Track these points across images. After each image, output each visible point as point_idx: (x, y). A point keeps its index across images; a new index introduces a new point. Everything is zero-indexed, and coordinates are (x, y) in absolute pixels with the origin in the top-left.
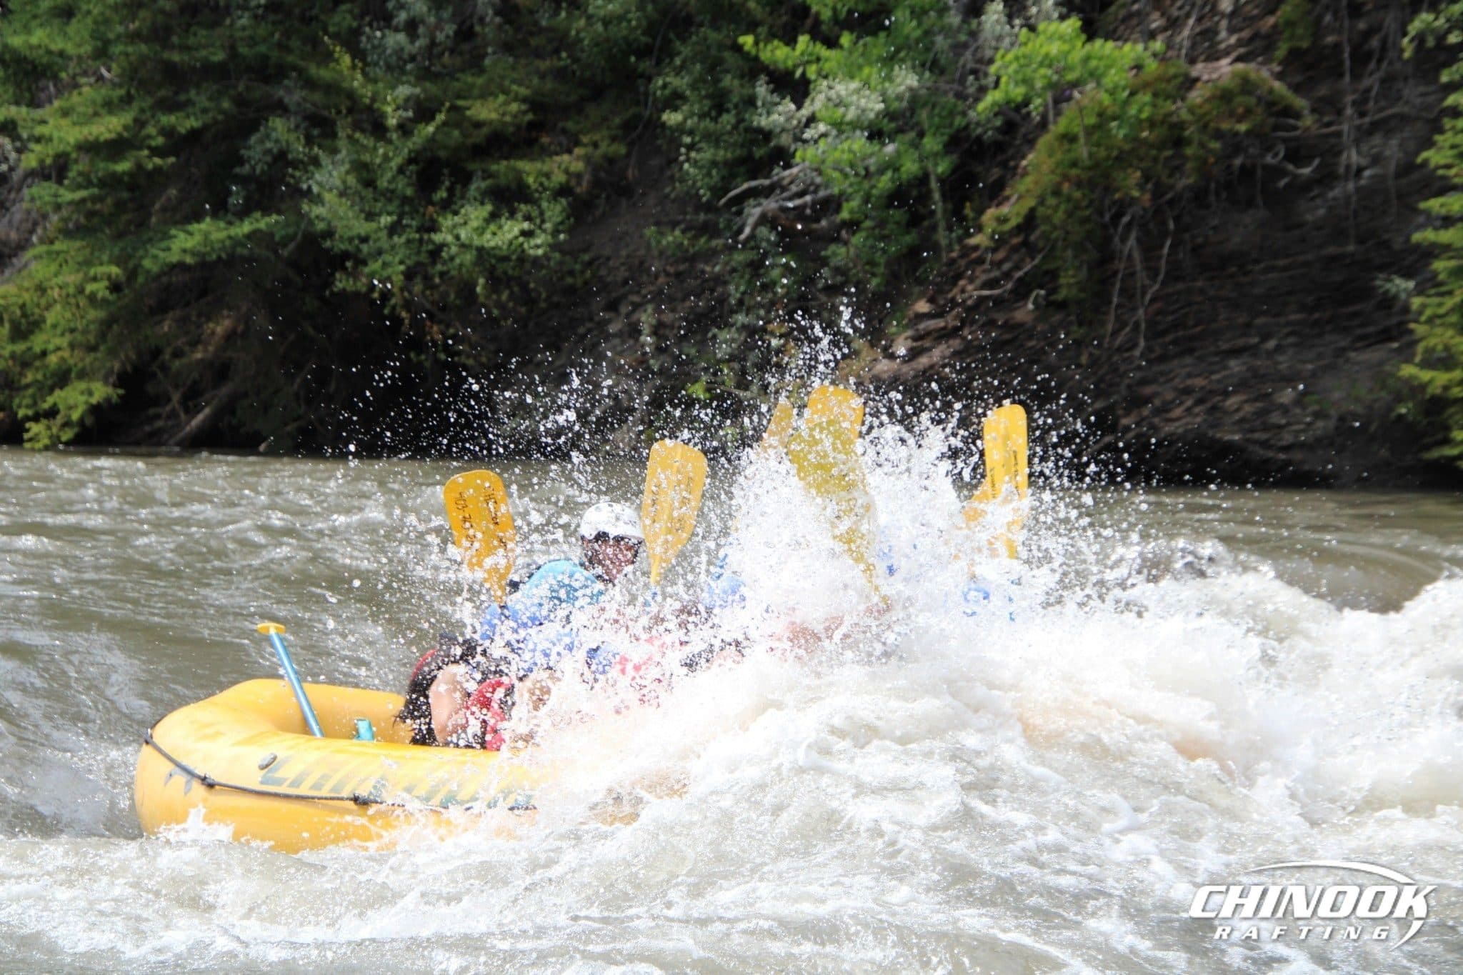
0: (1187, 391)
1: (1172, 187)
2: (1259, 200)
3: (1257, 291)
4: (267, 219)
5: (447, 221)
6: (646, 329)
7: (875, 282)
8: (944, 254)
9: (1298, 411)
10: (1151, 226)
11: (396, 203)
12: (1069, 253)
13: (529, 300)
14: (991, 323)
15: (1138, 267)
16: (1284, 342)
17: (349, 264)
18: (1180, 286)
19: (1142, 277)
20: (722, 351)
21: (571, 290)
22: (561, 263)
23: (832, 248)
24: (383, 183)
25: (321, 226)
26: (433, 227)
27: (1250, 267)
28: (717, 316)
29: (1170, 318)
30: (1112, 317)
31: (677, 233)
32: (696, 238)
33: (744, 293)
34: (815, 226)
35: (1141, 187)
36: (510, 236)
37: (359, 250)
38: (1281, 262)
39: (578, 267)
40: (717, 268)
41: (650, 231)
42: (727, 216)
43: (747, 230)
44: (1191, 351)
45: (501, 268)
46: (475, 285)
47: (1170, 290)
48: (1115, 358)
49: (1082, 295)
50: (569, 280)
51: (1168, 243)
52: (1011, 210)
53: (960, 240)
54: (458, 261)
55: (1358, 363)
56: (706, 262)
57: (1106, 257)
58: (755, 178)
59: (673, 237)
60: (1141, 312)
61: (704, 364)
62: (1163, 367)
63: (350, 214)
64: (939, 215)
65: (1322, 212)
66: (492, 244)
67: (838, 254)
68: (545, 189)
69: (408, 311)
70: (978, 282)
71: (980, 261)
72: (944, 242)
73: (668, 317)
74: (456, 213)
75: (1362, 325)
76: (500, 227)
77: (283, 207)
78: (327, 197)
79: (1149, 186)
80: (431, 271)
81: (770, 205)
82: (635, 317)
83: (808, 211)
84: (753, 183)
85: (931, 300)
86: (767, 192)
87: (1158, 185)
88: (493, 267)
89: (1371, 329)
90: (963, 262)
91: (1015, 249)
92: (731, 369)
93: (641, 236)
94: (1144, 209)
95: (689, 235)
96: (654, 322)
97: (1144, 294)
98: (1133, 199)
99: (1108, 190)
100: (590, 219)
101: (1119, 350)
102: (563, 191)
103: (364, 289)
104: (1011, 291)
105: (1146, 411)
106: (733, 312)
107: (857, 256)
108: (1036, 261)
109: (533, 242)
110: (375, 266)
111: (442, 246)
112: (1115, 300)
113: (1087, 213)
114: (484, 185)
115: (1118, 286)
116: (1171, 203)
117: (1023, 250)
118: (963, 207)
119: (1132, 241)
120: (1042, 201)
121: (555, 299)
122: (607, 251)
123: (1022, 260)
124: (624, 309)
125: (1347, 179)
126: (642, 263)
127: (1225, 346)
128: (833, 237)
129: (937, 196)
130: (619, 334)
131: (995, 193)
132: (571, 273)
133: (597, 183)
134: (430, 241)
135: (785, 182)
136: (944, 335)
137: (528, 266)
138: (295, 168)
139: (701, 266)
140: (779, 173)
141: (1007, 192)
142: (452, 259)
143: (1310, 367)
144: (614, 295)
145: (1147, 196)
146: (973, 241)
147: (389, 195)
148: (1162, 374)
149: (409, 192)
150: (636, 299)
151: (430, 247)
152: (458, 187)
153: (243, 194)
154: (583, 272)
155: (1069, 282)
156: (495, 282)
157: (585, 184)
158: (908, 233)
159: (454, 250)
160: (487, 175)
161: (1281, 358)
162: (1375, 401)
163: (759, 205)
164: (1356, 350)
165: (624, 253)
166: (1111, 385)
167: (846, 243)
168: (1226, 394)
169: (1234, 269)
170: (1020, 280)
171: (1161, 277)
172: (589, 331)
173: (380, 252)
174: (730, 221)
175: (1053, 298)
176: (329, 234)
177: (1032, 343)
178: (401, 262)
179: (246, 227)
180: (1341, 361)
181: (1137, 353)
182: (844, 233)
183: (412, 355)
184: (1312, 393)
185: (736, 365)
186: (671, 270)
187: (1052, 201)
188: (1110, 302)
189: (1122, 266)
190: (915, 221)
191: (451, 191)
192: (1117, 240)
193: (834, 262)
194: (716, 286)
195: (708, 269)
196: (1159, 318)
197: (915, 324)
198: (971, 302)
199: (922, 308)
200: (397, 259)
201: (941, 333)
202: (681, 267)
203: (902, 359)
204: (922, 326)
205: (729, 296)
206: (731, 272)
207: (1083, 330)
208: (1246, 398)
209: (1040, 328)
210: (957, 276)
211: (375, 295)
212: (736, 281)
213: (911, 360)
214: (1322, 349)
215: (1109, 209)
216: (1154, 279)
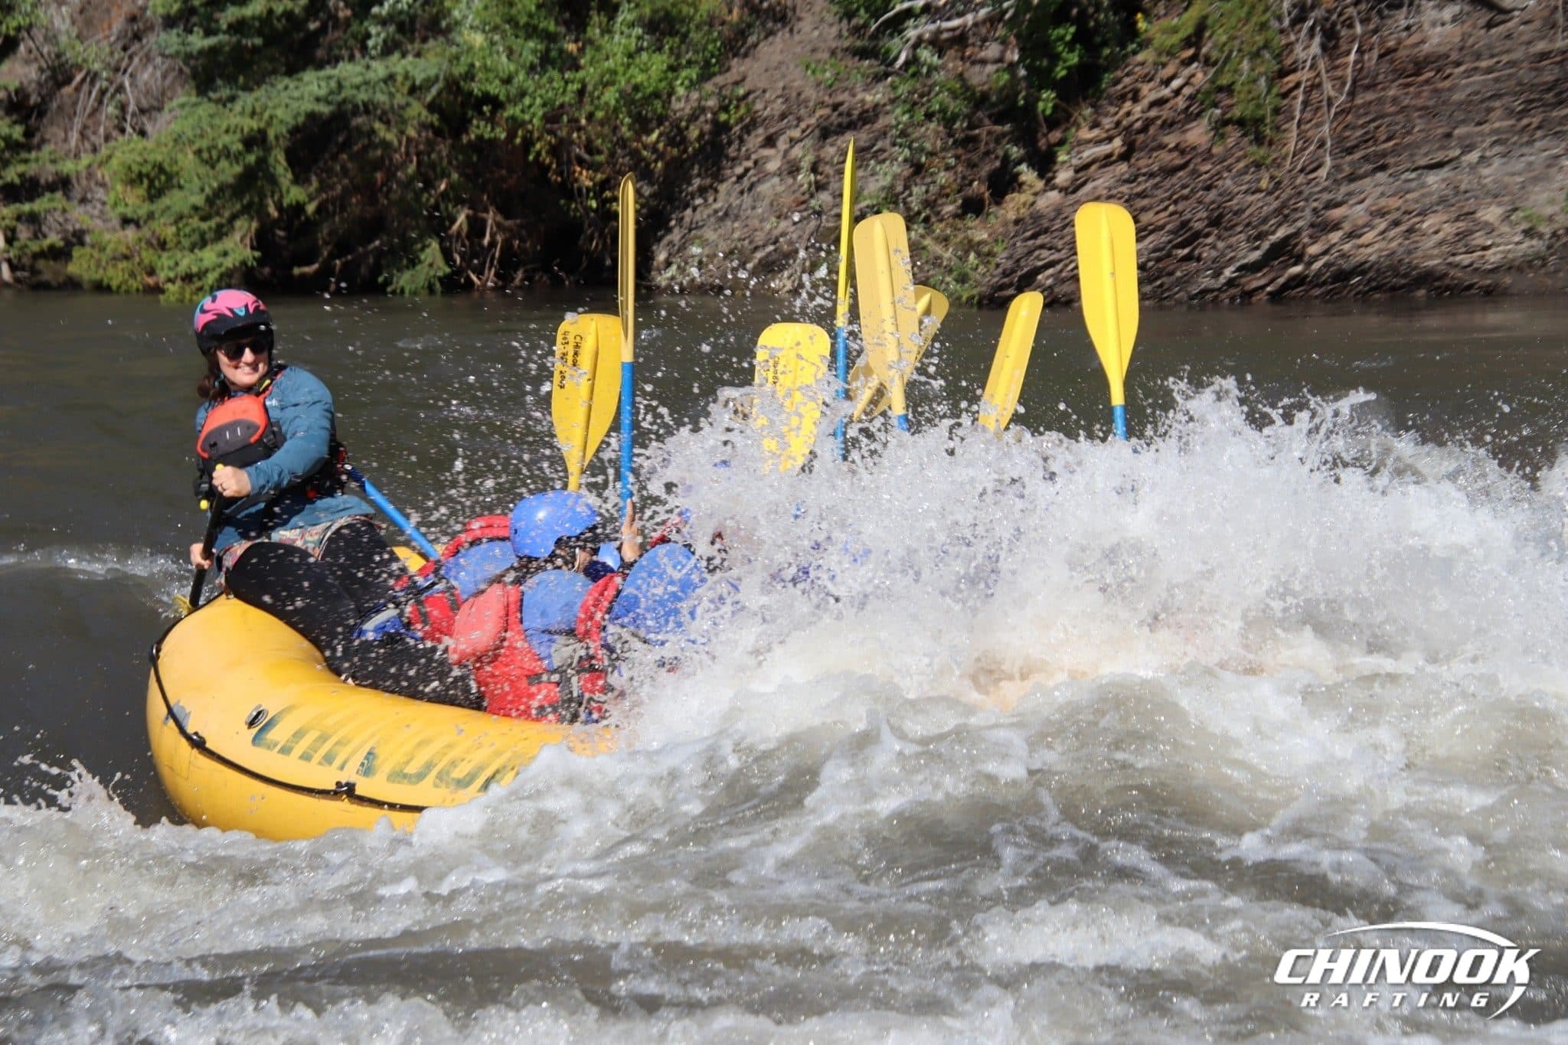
0: (1382, 213)
3: (1458, 97)
4: (404, 62)
5: (589, 58)
6: (805, 166)
9: (1505, 228)
10: (1336, 28)
11: (538, 39)
12: (1246, 64)
14: (1162, 147)
15: (1324, 77)
16: (1489, 153)
17: (487, 109)
18: (1370, 96)
19: (1327, 88)
24: (524, 18)
25: (460, 69)
26: (574, 67)
27: (1448, 71)
28: (878, 149)
29: (1360, 132)
30: (1294, 134)
36: (657, 71)
37: (498, 96)
38: (1483, 64)
43: (904, 56)
44: (1383, 168)
45: (647, 106)
46: (621, 125)
47: (1358, 102)
48: (1298, 181)
49: (1261, 111)
51: (1355, 48)
52: (1181, 17)
54: (603, 100)
57: (1287, 66)
60: (1326, 128)
62: (1353, 186)
65: (1530, 3)
66: (638, 81)
69: (554, 156)
70: (1145, 102)
71: (1148, 79)
73: (827, 153)
74: (599, 49)
76: (646, 62)
77: (424, 48)
80: (577, 112)
85: (1095, 125)
90: (1129, 80)
91: (1186, 63)
94: (1328, 10)
96: (812, 157)
97: (1330, 104)
100: (742, 49)
101: (1302, 171)
102: (710, 21)
103: (504, 137)
104: (1181, 112)
105: (1335, 237)
108: (1210, 75)
111: (586, 85)
112: (1297, 115)
113: (1264, 17)
114: (630, 17)
115: (1300, 99)
116: (1358, 3)
117: (1195, 63)
119: (1315, 47)
123: (1194, 74)
126: (799, 95)
127: (1423, 162)
130: (778, 173)
134: (575, 80)
136: (1108, 163)
142: (598, 98)
143: (1519, 180)
144: (772, 130)
146: (1141, 55)
147: (530, 30)
148: (1350, 194)
149: (552, 26)
151: (576, 86)
152: (605, 21)
153: (382, 35)
155: (1248, 96)
161: (1485, 172)
163: (918, 26)
165: (780, 84)
166: (1296, 210)
168: (1423, 213)
169: (1430, 74)
170: (1191, 98)
171: (1348, 87)
173: (520, 95)
174: (887, 46)
175: (1230, 115)
176: (470, 75)
177: (1208, 167)
178: (543, 105)
179: (382, 71)
180: (1555, 170)
181: (1323, 173)
184: (1522, 210)
188: (1292, 119)
189: (1304, 76)
192: (1299, 46)
194: (877, 116)
195: (869, 98)
196: (1347, 134)
197: (1079, 153)
198: (1138, 125)
199: (1085, 134)
200: (538, 101)
201: (1107, 161)
202: (840, 98)
203: (1065, 190)
204: (1085, 154)
205: (892, 127)
206: (892, 101)
207: (1263, 151)
208: (1445, 218)
209: (1215, 150)
210: (1123, 98)
211: (518, 141)
212: (898, 111)
213: (1074, 192)
214: (1532, 158)
215: (1289, 14)
216: (1340, 91)
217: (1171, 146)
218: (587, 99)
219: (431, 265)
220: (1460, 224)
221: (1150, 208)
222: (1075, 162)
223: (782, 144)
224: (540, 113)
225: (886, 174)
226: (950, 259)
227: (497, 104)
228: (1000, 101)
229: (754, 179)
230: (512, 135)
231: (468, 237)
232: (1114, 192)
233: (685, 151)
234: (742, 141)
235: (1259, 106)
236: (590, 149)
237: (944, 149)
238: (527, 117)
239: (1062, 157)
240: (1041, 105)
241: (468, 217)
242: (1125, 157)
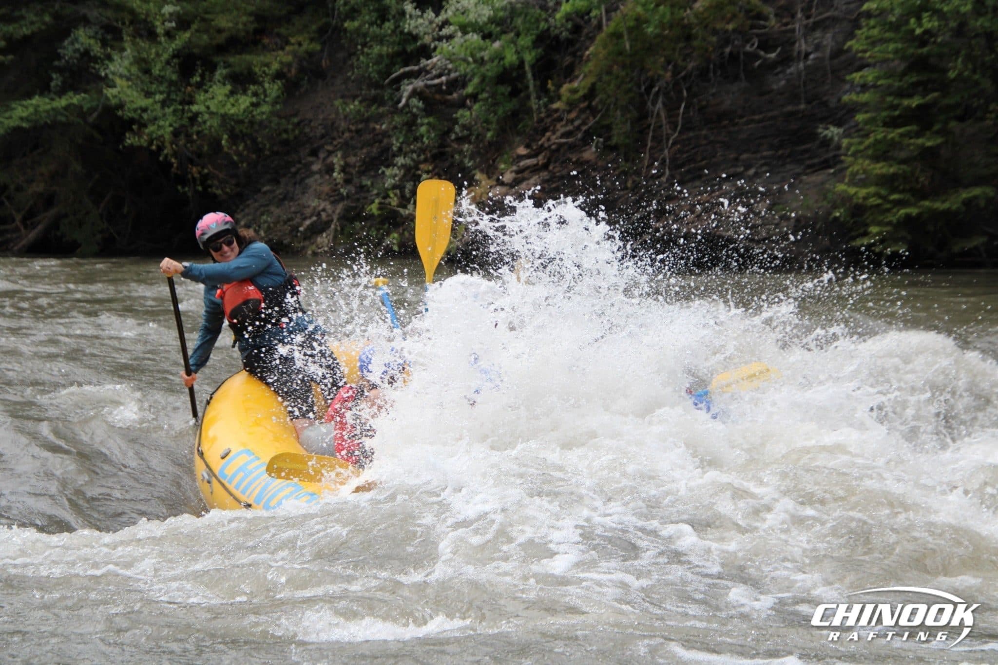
1: (685, 68)
2: (742, 76)
3: (742, 136)
4: (78, 96)
5: (201, 97)
6: (337, 168)
7: (489, 134)
8: (535, 115)
9: (770, 215)
10: (672, 93)
11: (165, 84)
12: (619, 113)
13: (259, 150)
14: (568, 161)
15: (664, 122)
16: (759, 171)
17: (135, 127)
18: (691, 134)
19: (666, 129)
20: (389, 182)
21: (286, 143)
22: (279, 124)
23: (460, 112)
24: (156, 71)
25: (114, 102)
26: (191, 102)
27: (736, 121)
28: (385, 158)
29: (685, 156)
30: (647, 155)
31: (356, 103)
32: (369, 106)
33: (402, 143)
34: (449, 97)
35: (665, 69)
36: (243, 107)
37: (141, 117)
38: (757, 117)
39: (290, 127)
40: (384, 127)
41: (338, 103)
42: (389, 91)
43: (404, 101)
44: (700, 177)
45: (238, 128)
46: (221, 140)
47: (685, 137)
48: (650, 183)
49: (627, 141)
50: (285, 136)
51: (683, 106)
52: (580, 84)
53: (546, 106)
54: (208, 123)
55: (808, 183)
56: (376, 123)
57: (643, 115)
58: (407, 65)
59: (354, 106)
60: (666, 151)
61: (375, 192)
63: (135, 93)
64: (531, 88)
65: (783, 83)
66: (232, 111)
67: (464, 116)
68: (267, 75)
69: (176, 158)
70: (558, 134)
71: (560, 119)
72: (535, 107)
73: (352, 160)
74: (206, 91)
75: (810, 158)
76: (237, 101)
77: (89, 87)
78: (118, 81)
79: (670, 67)
80: (190, 131)
81: (419, 83)
82: (329, 160)
83: (444, 87)
84: (407, 69)
85: (528, 146)
86: (415, 75)
87: (675, 66)
88: (233, 128)
89: (816, 161)
90: (548, 120)
91: (582, 111)
92: (395, 195)
93: (332, 105)
94: (667, 83)
95: (364, 104)
96: (342, 163)
97: (668, 139)
98: (660, 76)
99: (643, 70)
100: (297, 93)
101: (652, 177)
102: (278, 75)
103: (145, 144)
104: (580, 140)
105: (671, 218)
106: (394, 156)
107: (477, 117)
108: (597, 118)
109: (259, 110)
110: (151, 128)
111: (197, 115)
112: (649, 144)
113: (630, 85)
114: (224, 72)
115: (651, 134)
116: (684, 78)
117: (588, 112)
118: (547, 84)
119: (659, 105)
120: (600, 79)
121: (275, 149)
122: (310, 115)
123: (588, 118)
124: (322, 155)
125: (799, 60)
126: (333, 123)
128: (462, 104)
129: (529, 76)
130: (319, 172)
131: (569, 73)
132: (286, 131)
133: (302, 70)
134: (190, 111)
135: (428, 68)
136: (535, 169)
137: (256, 127)
138: (96, 62)
139: (372, 125)
140: (424, 62)
141: (576, 73)
142: (205, 122)
143: (777, 186)
144: (315, 145)
145: (669, 74)
146: (556, 106)
147: (160, 79)
149: (174, 77)
150: (330, 148)
151: (190, 115)
152: (207, 73)
153: (61, 79)
154: (293, 130)
155: (620, 132)
156: (234, 138)
157: (293, 71)
158: (511, 101)
159: (206, 116)
160: (227, 65)
161: (758, 181)
162: (819, 208)
163: (411, 83)
164: (806, 174)
165: (321, 117)
166: (648, 200)
167: (470, 109)
169: (726, 122)
170: (586, 131)
171: (679, 128)
172: (299, 169)
173: (156, 119)
174: (391, 94)
175: (609, 143)
176: (121, 106)
178: (171, 125)
179: (63, 102)
180: (797, 182)
181: (664, 179)
182: (468, 102)
183: (179, 188)
184: (779, 204)
185: (398, 191)
186: (353, 128)
187: (606, 78)
188: (646, 145)
189: (653, 121)
190: (514, 93)
191: (202, 76)
192: (649, 104)
193: (461, 121)
196: (678, 156)
197: (518, 162)
198: (554, 147)
199: (522, 151)
203: (509, 185)
204: (522, 164)
207: (628, 165)
209: (600, 164)
212: (397, 135)
213: (515, 186)
214: (784, 174)
215: (644, 83)
216: (675, 130)
217: (574, 160)
222: (515, 168)
230: (151, 143)
235: (626, 138)
242: (545, 167)
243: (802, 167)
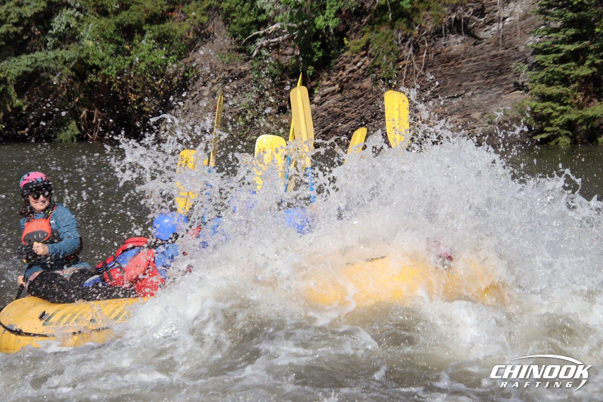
1: (426, 28)
2: (463, 32)
3: (464, 71)
5: (134, 51)
9: (481, 121)
10: (419, 44)
11: (114, 44)
12: (385, 57)
14: (354, 88)
15: (414, 63)
16: (475, 93)
17: (94, 70)
18: (431, 70)
19: (415, 67)
25: (84, 54)
26: (129, 55)
27: (460, 61)
28: (246, 87)
29: (427, 84)
30: (403, 84)
37: (98, 65)
38: (473, 59)
43: (256, 52)
44: (436, 97)
47: (427, 72)
49: (391, 75)
51: (425, 52)
52: (361, 39)
55: (506, 100)
57: (400, 59)
58: (259, 30)
60: (415, 81)
65: (489, 36)
69: (121, 89)
70: (347, 71)
71: (349, 62)
74: (138, 48)
75: (508, 84)
77: (69, 47)
79: (417, 28)
81: (264, 41)
84: (258, 32)
85: (329, 79)
87: (421, 27)
89: (511, 86)
90: (341, 63)
91: (362, 56)
94: (415, 38)
97: (416, 73)
98: (410, 34)
99: (400, 30)
102: (181, 37)
103: (101, 81)
104: (361, 75)
108: (372, 61)
110: (104, 71)
112: (405, 77)
113: (392, 40)
114: (150, 36)
116: (426, 35)
117: (366, 57)
118: (343, 40)
119: (411, 52)
123: (366, 61)
125: (499, 22)
127: (452, 95)
128: (292, 53)
130: (208, 96)
133: (196, 33)
135: (270, 32)
140: (269, 27)
143: (486, 102)
145: (417, 32)
146: (346, 53)
147: (111, 40)
149: (120, 39)
151: (129, 62)
152: (140, 37)
153: (53, 41)
155: (386, 69)
159: (138, 63)
160: (151, 31)
161: (474, 99)
162: (514, 116)
163: (260, 41)
164: (505, 94)
168: (451, 115)
169: (454, 62)
170: (365, 70)
171: (423, 66)
173: (109, 65)
175: (379, 76)
176: (87, 57)
177: (371, 96)
180: (499, 99)
182: (295, 52)
187: (377, 35)
188: (403, 78)
189: (407, 62)
192: (405, 51)
194: (246, 75)
195: (243, 68)
196: (423, 84)
197: (322, 90)
198: (345, 80)
199: (325, 83)
200: (114, 67)
201: (333, 93)
202: (230, 67)
203: (317, 104)
204: (325, 91)
205: (251, 79)
206: (251, 69)
208: (459, 116)
209: (374, 90)
210: (339, 69)
211: (107, 83)
212: (254, 73)
213: (321, 105)
214: (491, 95)
215: (401, 38)
216: (420, 68)
217: (358, 88)
218: (133, 67)
219: (72, 130)
220: (465, 119)
221: (350, 111)
222: (321, 93)
223: (209, 84)
224: (115, 72)
225: (249, 97)
226: (274, 130)
227: (98, 69)
228: (293, 70)
229: (198, 98)
230: (104, 81)
231: (87, 119)
232: (336, 105)
233: (172, 87)
234: (194, 84)
235: (390, 73)
236: (135, 86)
237: (272, 88)
238: (110, 74)
239: (316, 91)
240: (308, 71)
241: (87, 112)
242: (340, 92)
243: (503, 90)
